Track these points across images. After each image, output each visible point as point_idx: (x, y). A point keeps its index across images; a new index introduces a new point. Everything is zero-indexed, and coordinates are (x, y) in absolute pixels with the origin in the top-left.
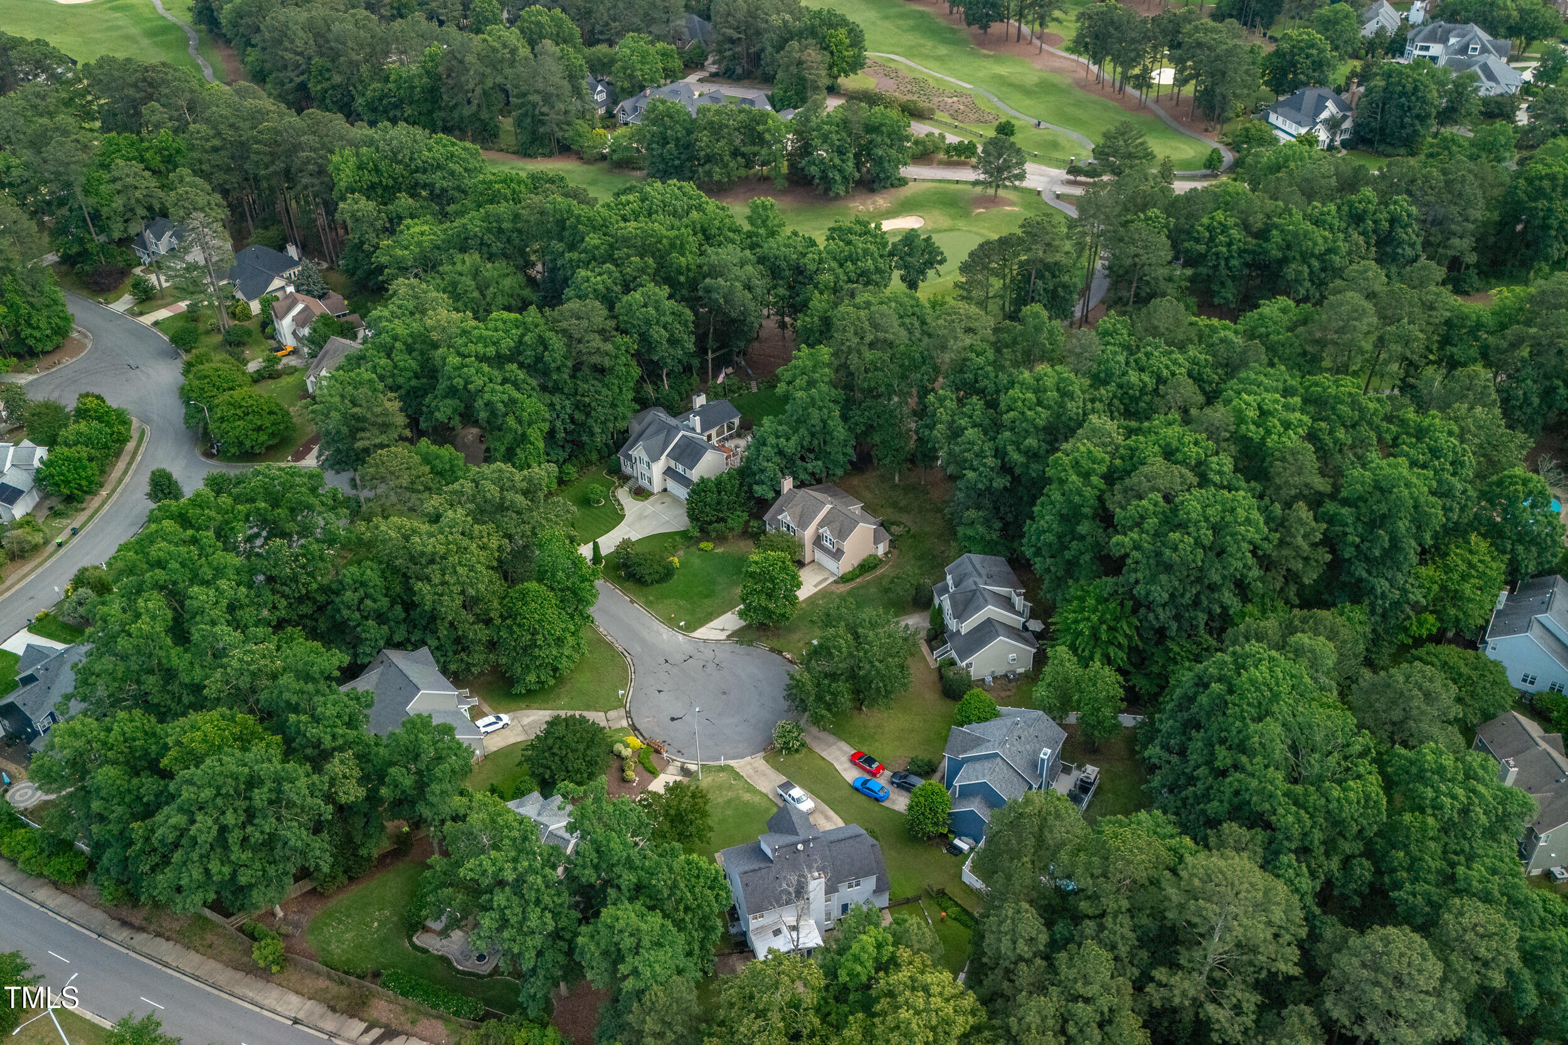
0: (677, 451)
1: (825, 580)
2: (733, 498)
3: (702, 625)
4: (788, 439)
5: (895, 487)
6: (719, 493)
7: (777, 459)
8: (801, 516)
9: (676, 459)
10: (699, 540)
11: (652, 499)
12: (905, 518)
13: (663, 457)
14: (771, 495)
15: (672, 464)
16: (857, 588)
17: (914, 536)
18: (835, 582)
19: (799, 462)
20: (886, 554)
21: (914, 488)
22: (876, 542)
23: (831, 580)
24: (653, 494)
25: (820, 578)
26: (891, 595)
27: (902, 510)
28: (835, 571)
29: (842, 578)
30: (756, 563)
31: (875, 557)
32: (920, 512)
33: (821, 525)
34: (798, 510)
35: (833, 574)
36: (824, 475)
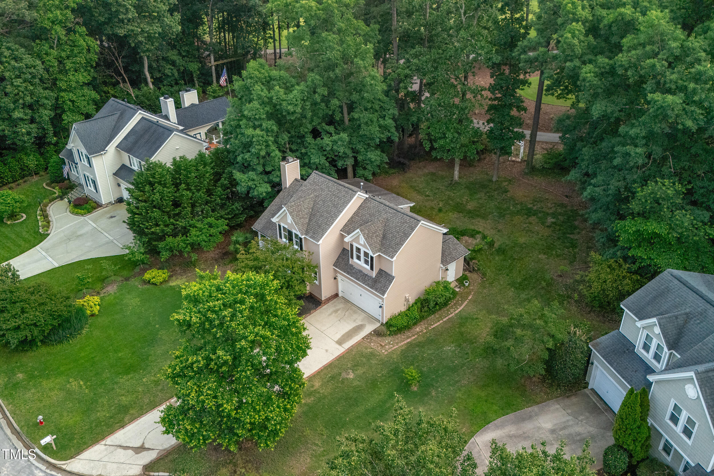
0: (131, 139)
1: (359, 328)
2: (202, 194)
3: (95, 441)
4: (288, 89)
5: (453, 185)
6: (177, 186)
7: (271, 124)
8: (312, 216)
9: (129, 151)
10: (146, 266)
11: (99, 212)
12: (480, 225)
13: (112, 147)
14: (264, 189)
15: (125, 157)
16: (420, 345)
17: (501, 251)
18: (377, 333)
19: (309, 139)
20: (460, 281)
21: (483, 186)
22: (446, 259)
23: (369, 329)
24: (98, 205)
25: (347, 327)
26: (500, 362)
27: (472, 214)
28: (375, 312)
29: (388, 325)
30: (195, 300)
31: (446, 285)
32: (502, 215)
33: (348, 229)
34: (307, 205)
35: (372, 318)
36: (350, 162)
